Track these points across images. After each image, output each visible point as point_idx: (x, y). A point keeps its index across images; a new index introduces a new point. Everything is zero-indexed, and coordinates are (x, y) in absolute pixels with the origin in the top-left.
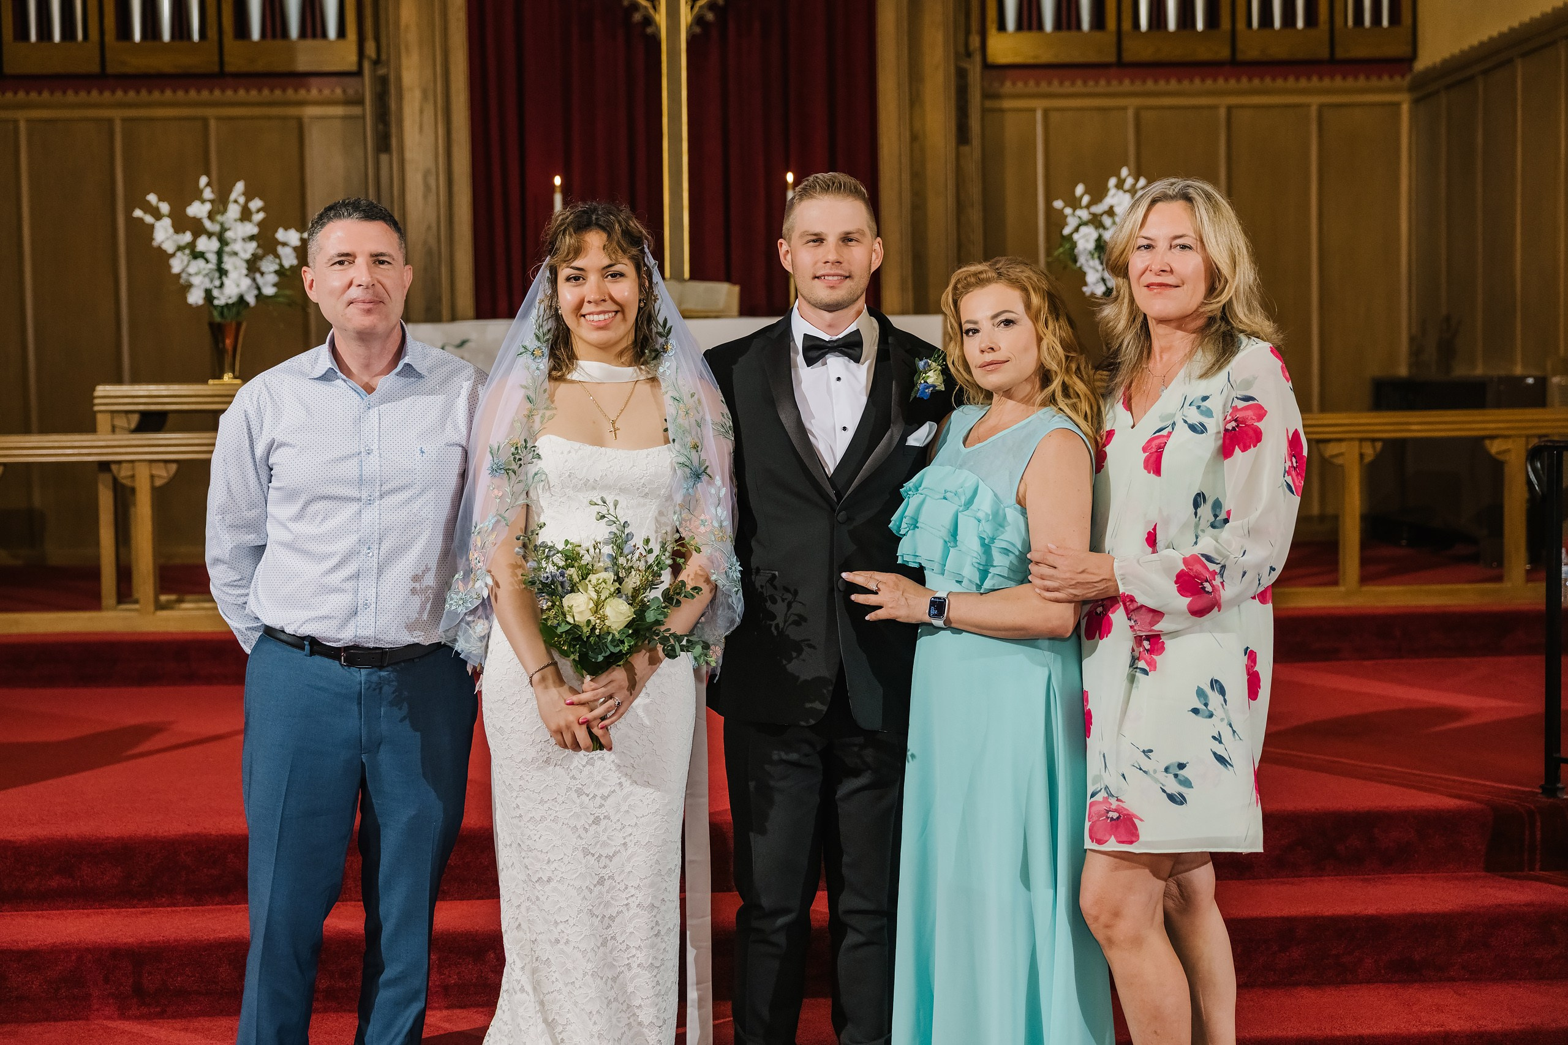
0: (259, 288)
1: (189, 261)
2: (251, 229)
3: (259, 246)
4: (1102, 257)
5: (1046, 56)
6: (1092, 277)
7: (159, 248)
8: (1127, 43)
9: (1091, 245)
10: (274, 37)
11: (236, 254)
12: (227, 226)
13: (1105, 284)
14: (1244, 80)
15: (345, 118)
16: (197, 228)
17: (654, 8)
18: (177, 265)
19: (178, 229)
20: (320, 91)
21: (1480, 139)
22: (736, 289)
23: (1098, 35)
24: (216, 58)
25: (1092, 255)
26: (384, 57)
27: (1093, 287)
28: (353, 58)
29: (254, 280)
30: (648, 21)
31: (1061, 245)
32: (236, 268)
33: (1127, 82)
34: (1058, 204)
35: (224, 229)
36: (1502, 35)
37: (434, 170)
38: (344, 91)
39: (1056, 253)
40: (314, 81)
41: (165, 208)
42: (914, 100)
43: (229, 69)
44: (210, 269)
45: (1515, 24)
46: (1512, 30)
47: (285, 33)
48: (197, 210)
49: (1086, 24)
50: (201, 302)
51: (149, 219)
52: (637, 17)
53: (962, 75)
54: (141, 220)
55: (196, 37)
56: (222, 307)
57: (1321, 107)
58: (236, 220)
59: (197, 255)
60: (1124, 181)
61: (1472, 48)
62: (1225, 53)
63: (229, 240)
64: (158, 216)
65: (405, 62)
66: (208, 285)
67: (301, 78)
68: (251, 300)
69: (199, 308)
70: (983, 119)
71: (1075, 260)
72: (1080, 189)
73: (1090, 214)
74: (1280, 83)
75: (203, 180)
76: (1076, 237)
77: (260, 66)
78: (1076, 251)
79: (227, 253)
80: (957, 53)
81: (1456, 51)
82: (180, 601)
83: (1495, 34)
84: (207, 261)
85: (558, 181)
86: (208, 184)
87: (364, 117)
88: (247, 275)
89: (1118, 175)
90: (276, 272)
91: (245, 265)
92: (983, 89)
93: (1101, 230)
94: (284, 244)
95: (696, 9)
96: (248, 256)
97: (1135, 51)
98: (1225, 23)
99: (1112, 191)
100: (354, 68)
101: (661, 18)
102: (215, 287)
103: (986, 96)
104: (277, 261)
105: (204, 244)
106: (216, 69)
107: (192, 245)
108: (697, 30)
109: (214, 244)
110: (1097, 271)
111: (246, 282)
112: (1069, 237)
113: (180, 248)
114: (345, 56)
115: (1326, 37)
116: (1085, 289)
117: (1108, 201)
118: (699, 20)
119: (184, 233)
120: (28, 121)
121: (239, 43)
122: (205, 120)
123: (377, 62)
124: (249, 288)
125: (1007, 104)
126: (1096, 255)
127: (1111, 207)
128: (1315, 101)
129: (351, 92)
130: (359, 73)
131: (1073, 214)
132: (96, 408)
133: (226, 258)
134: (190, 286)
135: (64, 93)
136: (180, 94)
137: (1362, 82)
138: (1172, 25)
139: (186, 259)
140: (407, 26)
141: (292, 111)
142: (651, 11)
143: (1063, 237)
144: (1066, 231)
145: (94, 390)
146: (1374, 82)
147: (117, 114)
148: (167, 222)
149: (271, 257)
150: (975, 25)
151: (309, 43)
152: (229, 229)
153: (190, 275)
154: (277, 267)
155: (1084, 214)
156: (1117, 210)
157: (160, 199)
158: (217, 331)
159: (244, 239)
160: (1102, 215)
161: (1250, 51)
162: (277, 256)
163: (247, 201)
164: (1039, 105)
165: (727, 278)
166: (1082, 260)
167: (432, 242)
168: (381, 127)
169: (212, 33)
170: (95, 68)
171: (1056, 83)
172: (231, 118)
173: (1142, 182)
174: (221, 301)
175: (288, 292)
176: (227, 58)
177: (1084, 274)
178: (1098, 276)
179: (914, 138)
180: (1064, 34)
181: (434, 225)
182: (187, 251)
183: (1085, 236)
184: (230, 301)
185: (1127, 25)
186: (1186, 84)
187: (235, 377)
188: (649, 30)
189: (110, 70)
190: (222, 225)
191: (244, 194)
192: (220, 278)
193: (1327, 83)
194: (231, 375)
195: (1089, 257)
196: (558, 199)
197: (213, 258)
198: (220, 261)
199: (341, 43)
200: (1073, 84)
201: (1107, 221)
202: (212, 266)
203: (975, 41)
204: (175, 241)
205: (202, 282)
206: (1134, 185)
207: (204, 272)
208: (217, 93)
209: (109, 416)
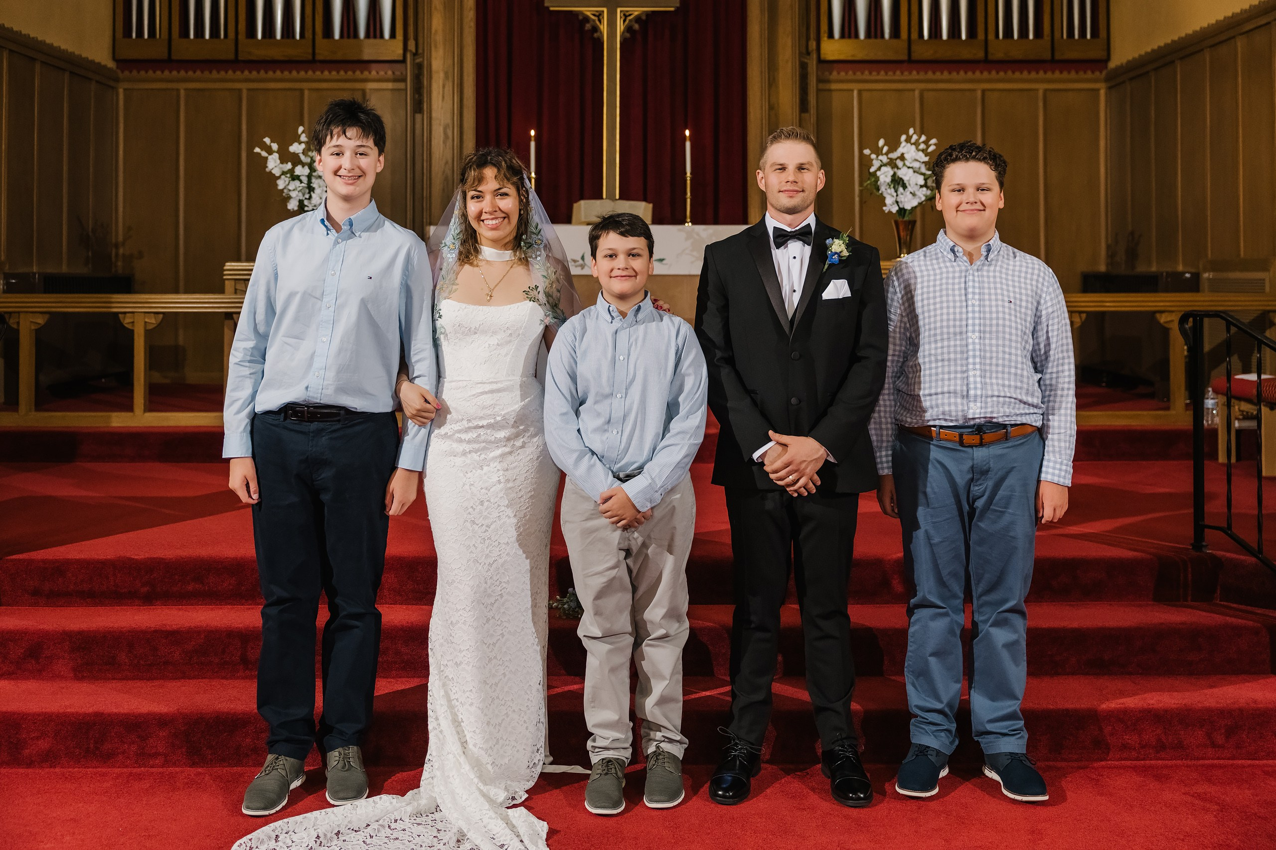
1: (289, 182)
4: (896, 187)
5: (860, 56)
6: (889, 200)
7: (270, 172)
8: (914, 48)
9: (889, 179)
10: (349, 37)
11: (320, 177)
13: (898, 205)
14: (994, 73)
15: (392, 90)
16: (295, 160)
17: (600, 21)
18: (281, 184)
19: (283, 161)
20: (378, 73)
21: (1153, 112)
22: (651, 206)
23: (895, 41)
24: (310, 51)
25: (890, 186)
26: (420, 51)
27: (890, 207)
28: (400, 51)
30: (595, 29)
31: (869, 179)
33: (914, 73)
34: (867, 152)
36: (1166, 45)
37: (451, 126)
38: (393, 73)
39: (865, 184)
40: (374, 65)
41: (275, 146)
42: (772, 82)
43: (318, 57)
44: (303, 187)
45: (1176, 38)
46: (1173, 42)
47: (356, 35)
48: (296, 148)
49: (887, 35)
50: (296, 208)
51: (264, 154)
52: (588, 26)
53: (803, 67)
54: (259, 154)
55: (298, 37)
57: (1046, 91)
59: (295, 178)
60: (912, 137)
61: (1147, 53)
62: (981, 55)
64: (270, 152)
65: (434, 54)
66: (301, 198)
67: (365, 64)
70: (817, 95)
71: (878, 189)
72: (881, 142)
73: (888, 158)
74: (1017, 75)
75: (301, 129)
76: (878, 173)
77: (339, 56)
78: (879, 183)
79: (315, 176)
80: (800, 54)
81: (1136, 56)
83: (1162, 44)
84: (301, 182)
85: (533, 133)
86: (303, 132)
87: (406, 89)
89: (907, 134)
92: (817, 76)
93: (896, 170)
95: (627, 21)
97: (920, 52)
98: (981, 35)
99: (903, 144)
100: (401, 58)
101: (604, 28)
102: (307, 199)
103: (820, 80)
105: (299, 170)
106: (310, 57)
107: (291, 171)
108: (628, 35)
109: (306, 171)
110: (893, 196)
112: (874, 174)
113: (284, 173)
114: (395, 50)
115: (1049, 43)
116: (884, 208)
117: (901, 150)
118: (629, 29)
119: (287, 163)
120: (186, 89)
121: (326, 40)
122: (301, 91)
123: (415, 54)
125: (834, 86)
126: (892, 186)
127: (903, 154)
128: (1042, 87)
129: (398, 73)
130: (404, 61)
131: (877, 159)
132: (225, 277)
133: (313, 180)
134: (289, 198)
135: (211, 72)
136: (286, 73)
137: (1073, 75)
138: (945, 36)
139: (287, 180)
140: (436, 31)
141: (358, 85)
142: (598, 23)
143: (870, 173)
144: (872, 170)
145: (224, 266)
146: (1081, 75)
147: (244, 86)
148: (276, 156)
150: (813, 35)
151: (372, 41)
153: (290, 190)
155: (884, 159)
156: (906, 156)
157: (272, 142)
160: (896, 159)
161: (997, 53)
164: (856, 87)
165: (645, 199)
166: (883, 189)
167: (449, 173)
168: (417, 96)
169: (309, 34)
170: (231, 56)
171: (867, 72)
172: (317, 90)
173: (923, 138)
176: (317, 51)
177: (885, 198)
178: (894, 199)
179: (771, 108)
180: (872, 41)
181: (450, 161)
182: (288, 175)
183: (885, 173)
185: (915, 36)
186: (954, 74)
188: (596, 35)
189: (240, 58)
190: (312, 158)
192: (309, 193)
193: (1049, 75)
195: (887, 187)
196: (533, 144)
197: (305, 179)
198: (310, 182)
199: (393, 41)
200: (878, 74)
201: (900, 163)
202: (304, 185)
203: (813, 45)
204: (281, 168)
205: (297, 196)
206: (917, 140)
207: (299, 189)
208: (310, 73)
209: (233, 282)
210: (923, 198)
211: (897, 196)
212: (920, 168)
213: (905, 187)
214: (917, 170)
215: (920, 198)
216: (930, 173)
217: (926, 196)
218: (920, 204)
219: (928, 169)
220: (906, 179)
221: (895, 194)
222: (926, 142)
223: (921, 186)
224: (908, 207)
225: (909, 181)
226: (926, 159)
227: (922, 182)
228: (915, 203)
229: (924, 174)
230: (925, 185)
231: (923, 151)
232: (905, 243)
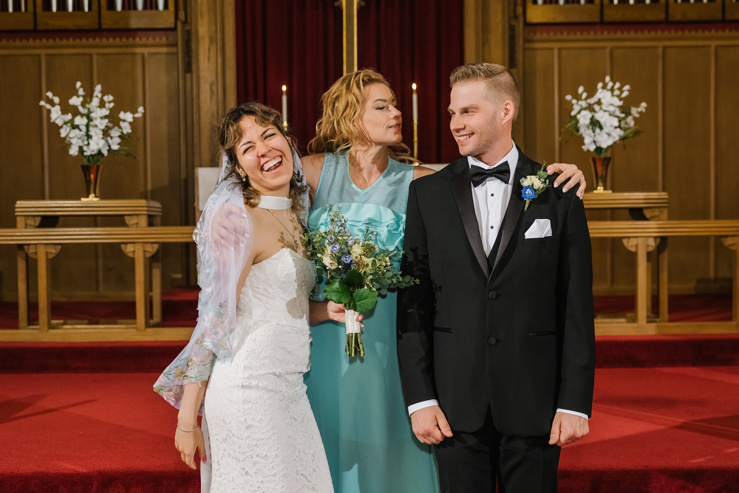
0: (109, 146)
1: (70, 130)
2: (105, 112)
3: (109, 121)
4: (594, 128)
5: (559, 19)
6: (588, 140)
7: (54, 123)
8: (605, 11)
9: (588, 122)
10: (129, 9)
11: (96, 126)
12: (91, 110)
13: (596, 144)
15: (168, 54)
16: (75, 112)
18: (63, 133)
19: (64, 112)
20: (154, 39)
23: (589, 6)
24: (97, 21)
25: (588, 127)
26: (189, 19)
27: (589, 146)
28: (172, 20)
29: (107, 141)
31: (570, 122)
32: (96, 134)
33: (606, 33)
34: (569, 97)
35: (90, 112)
37: (215, 83)
38: (167, 39)
39: (567, 126)
41: (56, 100)
42: (484, 42)
43: (104, 26)
44: (82, 135)
47: (135, 8)
48: (75, 101)
50: (77, 153)
53: (512, 29)
54: (44, 107)
55: (86, 9)
56: (89, 156)
57: (717, 47)
58: (97, 107)
59: (75, 127)
60: (607, 84)
62: (662, 17)
63: (93, 118)
64: (53, 104)
65: (200, 22)
66: (81, 144)
68: (105, 152)
69: (76, 157)
70: (523, 52)
71: (578, 130)
72: (581, 89)
73: (587, 103)
74: (693, 33)
75: (78, 84)
76: (579, 117)
77: (121, 25)
78: (579, 125)
79: (92, 125)
82: (65, 324)
84: (80, 130)
85: (284, 88)
86: (81, 87)
87: (177, 53)
88: (102, 138)
89: (603, 81)
90: (119, 136)
91: (101, 133)
92: (524, 37)
93: (593, 113)
94: (124, 121)
96: (103, 127)
97: (611, 15)
99: (600, 90)
100: (172, 26)
102: (85, 145)
103: (526, 41)
104: (120, 130)
105: (78, 120)
106: (97, 27)
107: (72, 121)
109: (85, 121)
110: (591, 136)
111: (102, 142)
112: (575, 117)
113: (66, 123)
114: (168, 19)
115: (721, 6)
116: (583, 147)
117: (598, 96)
119: (67, 114)
121: (110, 12)
122: (91, 56)
123: (185, 23)
124: (104, 146)
126: (591, 127)
127: (599, 100)
128: (714, 43)
129: (170, 39)
130: (175, 29)
131: (577, 103)
132: (17, 214)
133: (91, 129)
134: (70, 144)
135: (14, 41)
136: (78, 40)
138: (631, 1)
139: (68, 129)
141: (138, 50)
143: (571, 117)
144: (573, 113)
145: (15, 203)
147: (43, 52)
148: (58, 108)
149: (117, 128)
152: (93, 112)
153: (71, 138)
154: (119, 134)
155: (584, 104)
156: (603, 101)
157: (54, 95)
158: (86, 169)
159: (101, 118)
160: (594, 104)
161: (676, 15)
162: (120, 128)
163: (103, 96)
164: (556, 46)
166: (582, 130)
168: (187, 59)
169: (95, 7)
170: (31, 27)
171: (565, 33)
172: (105, 54)
173: (618, 85)
174: (88, 153)
175: (126, 148)
176: (103, 21)
177: (583, 138)
178: (591, 139)
180: (570, 6)
181: (216, 113)
182: (69, 125)
183: (584, 116)
184: (93, 153)
186: (639, 34)
187: (96, 197)
189: (39, 28)
190: (89, 109)
191: (101, 92)
192: (88, 140)
193: (720, 33)
194: (93, 195)
195: (586, 128)
196: (284, 97)
197: (84, 128)
198: (88, 130)
199: (166, 12)
201: (597, 108)
202: (83, 133)
203: (520, 10)
204: (62, 119)
205: (77, 142)
206: (613, 87)
207: (79, 136)
208: (98, 40)
209: (23, 218)
210: (617, 138)
211: (595, 136)
212: (614, 112)
213: (601, 128)
214: (612, 113)
215: (615, 138)
216: (623, 115)
217: (620, 136)
218: (615, 143)
219: (622, 112)
220: (602, 121)
221: (593, 134)
222: (620, 89)
223: (616, 127)
224: (604, 146)
225: (605, 123)
226: (621, 103)
227: (616, 124)
228: (610, 142)
229: (618, 117)
230: (619, 127)
231: (617, 96)
232: (601, 177)
